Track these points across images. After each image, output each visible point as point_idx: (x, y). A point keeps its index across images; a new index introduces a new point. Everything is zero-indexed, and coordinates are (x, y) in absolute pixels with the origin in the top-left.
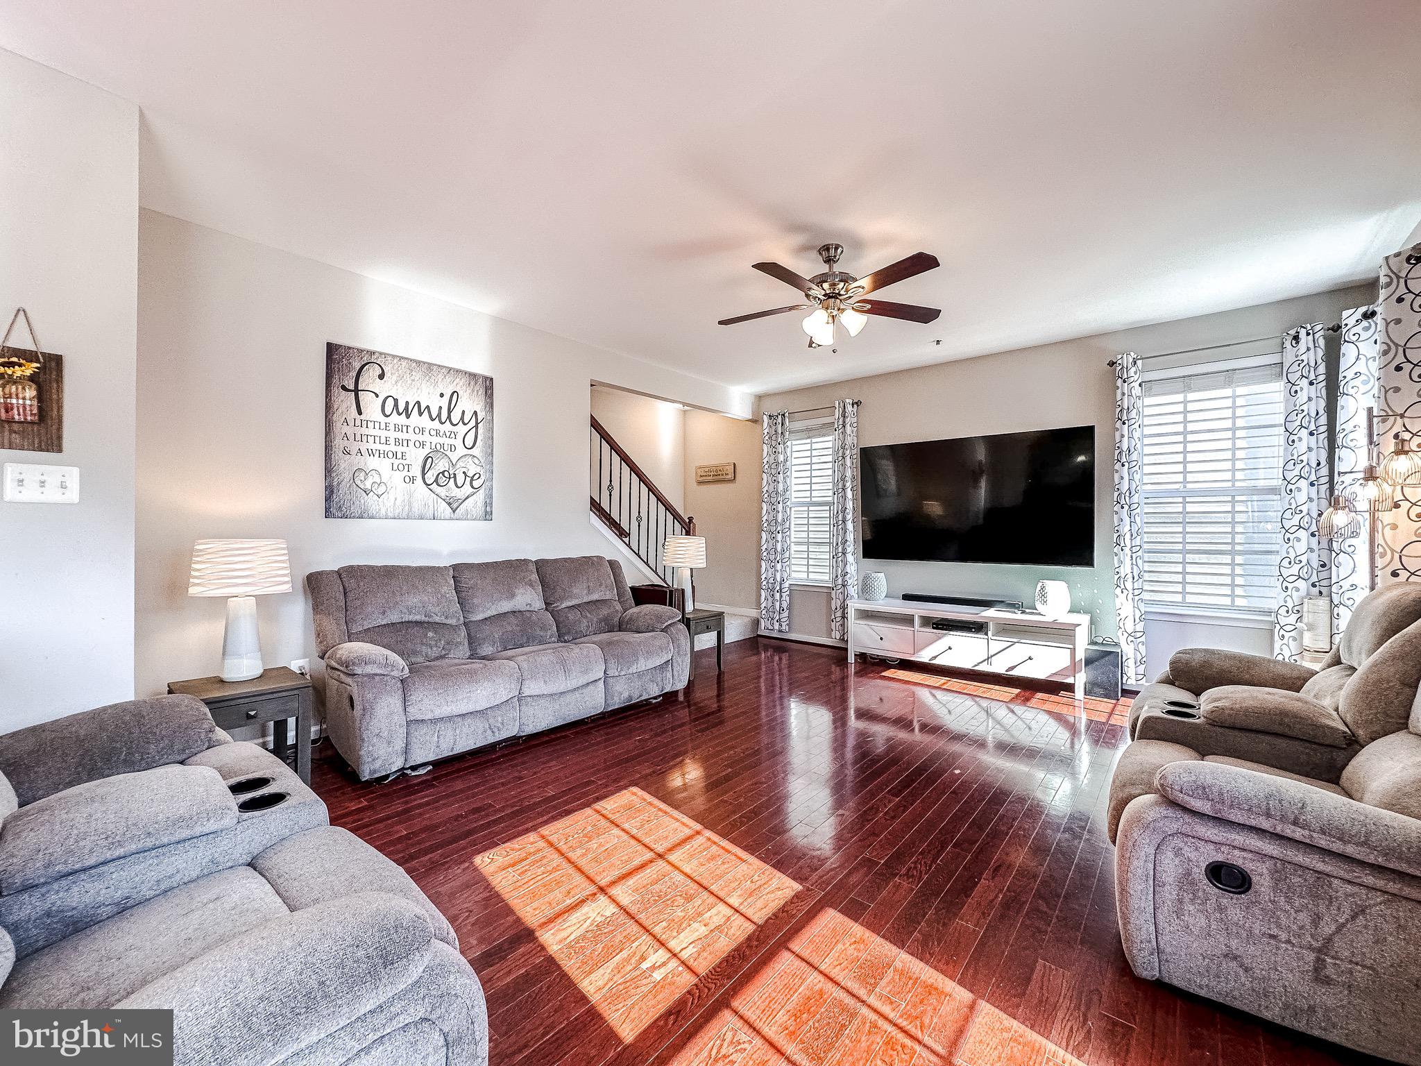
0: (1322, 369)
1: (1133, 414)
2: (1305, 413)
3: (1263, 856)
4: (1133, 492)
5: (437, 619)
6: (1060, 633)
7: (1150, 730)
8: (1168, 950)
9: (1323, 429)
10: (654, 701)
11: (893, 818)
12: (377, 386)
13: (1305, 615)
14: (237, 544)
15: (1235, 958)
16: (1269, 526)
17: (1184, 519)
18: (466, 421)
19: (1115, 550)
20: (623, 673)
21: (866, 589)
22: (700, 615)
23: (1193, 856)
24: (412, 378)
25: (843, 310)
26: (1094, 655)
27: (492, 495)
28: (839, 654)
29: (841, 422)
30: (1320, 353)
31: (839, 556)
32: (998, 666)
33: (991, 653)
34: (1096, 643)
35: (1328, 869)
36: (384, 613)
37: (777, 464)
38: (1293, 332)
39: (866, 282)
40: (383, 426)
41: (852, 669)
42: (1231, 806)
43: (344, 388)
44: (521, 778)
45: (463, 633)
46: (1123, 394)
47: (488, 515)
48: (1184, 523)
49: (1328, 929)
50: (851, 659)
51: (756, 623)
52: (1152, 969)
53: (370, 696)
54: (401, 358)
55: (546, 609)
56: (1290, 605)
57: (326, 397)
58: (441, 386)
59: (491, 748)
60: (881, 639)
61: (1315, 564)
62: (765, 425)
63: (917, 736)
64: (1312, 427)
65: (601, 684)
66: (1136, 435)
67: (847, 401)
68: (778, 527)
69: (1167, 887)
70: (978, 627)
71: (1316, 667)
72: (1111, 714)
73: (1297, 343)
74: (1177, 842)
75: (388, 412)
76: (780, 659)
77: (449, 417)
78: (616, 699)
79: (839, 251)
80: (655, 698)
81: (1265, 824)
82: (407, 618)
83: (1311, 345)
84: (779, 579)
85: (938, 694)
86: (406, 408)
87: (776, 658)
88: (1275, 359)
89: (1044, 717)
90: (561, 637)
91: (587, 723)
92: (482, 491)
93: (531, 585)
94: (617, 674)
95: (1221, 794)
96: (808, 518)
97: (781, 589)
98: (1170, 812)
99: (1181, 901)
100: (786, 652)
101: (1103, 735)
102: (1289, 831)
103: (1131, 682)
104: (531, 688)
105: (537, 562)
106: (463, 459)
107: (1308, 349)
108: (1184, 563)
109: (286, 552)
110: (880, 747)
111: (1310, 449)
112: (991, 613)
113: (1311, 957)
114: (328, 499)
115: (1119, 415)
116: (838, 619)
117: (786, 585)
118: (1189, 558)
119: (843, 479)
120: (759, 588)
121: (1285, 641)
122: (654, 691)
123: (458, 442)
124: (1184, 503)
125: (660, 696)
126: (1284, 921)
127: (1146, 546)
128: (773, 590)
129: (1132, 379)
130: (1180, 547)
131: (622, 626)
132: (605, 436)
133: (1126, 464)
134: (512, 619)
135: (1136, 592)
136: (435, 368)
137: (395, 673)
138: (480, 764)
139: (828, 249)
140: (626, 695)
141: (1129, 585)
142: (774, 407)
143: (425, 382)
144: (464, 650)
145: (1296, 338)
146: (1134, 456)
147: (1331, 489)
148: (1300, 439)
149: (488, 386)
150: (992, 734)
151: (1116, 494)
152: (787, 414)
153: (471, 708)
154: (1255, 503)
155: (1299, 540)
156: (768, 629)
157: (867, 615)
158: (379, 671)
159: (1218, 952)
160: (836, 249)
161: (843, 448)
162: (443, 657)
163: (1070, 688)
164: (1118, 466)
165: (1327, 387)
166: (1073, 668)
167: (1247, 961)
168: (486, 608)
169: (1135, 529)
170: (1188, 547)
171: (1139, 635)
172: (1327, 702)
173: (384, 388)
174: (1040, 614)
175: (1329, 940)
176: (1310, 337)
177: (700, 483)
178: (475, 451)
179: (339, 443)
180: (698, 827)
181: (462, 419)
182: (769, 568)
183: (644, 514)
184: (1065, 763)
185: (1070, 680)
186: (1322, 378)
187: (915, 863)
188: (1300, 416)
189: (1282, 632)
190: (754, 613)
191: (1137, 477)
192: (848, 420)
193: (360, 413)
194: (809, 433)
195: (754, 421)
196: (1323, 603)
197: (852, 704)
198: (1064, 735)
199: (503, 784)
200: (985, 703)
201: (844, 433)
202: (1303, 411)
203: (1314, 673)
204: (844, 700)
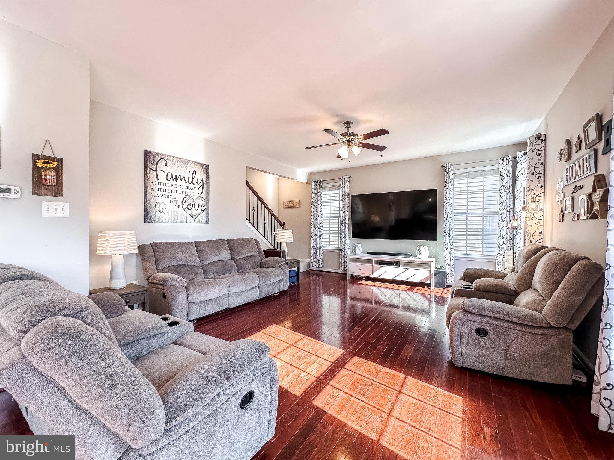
0: (511, 172)
1: (450, 185)
2: (506, 187)
3: (490, 324)
4: (450, 214)
5: (191, 264)
6: (426, 265)
7: (458, 294)
8: (465, 356)
9: (511, 192)
10: (276, 295)
11: (374, 329)
12: (165, 168)
13: (506, 256)
14: (118, 233)
15: (483, 356)
16: (495, 226)
17: (467, 222)
18: (199, 183)
19: (444, 234)
20: (265, 283)
21: (354, 250)
22: (291, 261)
23: (472, 327)
24: (178, 165)
25: (353, 146)
26: (436, 272)
27: (209, 213)
28: (343, 276)
29: (343, 185)
30: (511, 166)
31: (343, 237)
32: (403, 278)
33: (401, 272)
34: (437, 269)
35: (508, 326)
36: (171, 261)
37: (318, 201)
38: (502, 158)
39: (362, 137)
40: (167, 185)
41: (349, 281)
42: (483, 310)
43: (152, 169)
44: (233, 323)
45: (201, 269)
46: (447, 178)
47: (207, 221)
48: (467, 224)
49: (508, 344)
50: (348, 277)
51: (309, 265)
52: (460, 363)
53: (174, 293)
54: (174, 157)
55: (232, 259)
56: (501, 253)
57: (144, 173)
58: (189, 168)
59: (217, 314)
60: (360, 269)
61: (509, 239)
62: (313, 185)
63: (373, 306)
64: (508, 192)
65: (257, 288)
66: (451, 193)
67: (346, 176)
68: (317, 226)
69: (465, 337)
70: (396, 264)
71: (508, 273)
72: (442, 294)
73: (504, 162)
74: (467, 323)
75: (169, 179)
76: (319, 279)
77: (192, 181)
78: (263, 294)
79: (351, 124)
80: (276, 294)
81: (492, 315)
82: (180, 263)
83: (508, 163)
84: (318, 247)
85: (382, 289)
86: (176, 178)
87: (318, 278)
88: (497, 167)
89: (420, 296)
90: (238, 270)
91: (251, 304)
92: (205, 212)
93: (226, 250)
94: (263, 284)
95: (480, 307)
96: (330, 222)
97: (319, 251)
98: (465, 314)
99: (468, 341)
100: (321, 276)
101: (440, 301)
102: (498, 316)
103: (449, 282)
104: (233, 290)
105: (227, 240)
106: (198, 198)
107: (507, 165)
108: (467, 239)
109: (135, 236)
110: (359, 311)
111: (507, 199)
112: (399, 258)
113: (503, 352)
114: (145, 215)
115: (445, 186)
116: (342, 262)
117: (322, 249)
118: (469, 237)
119: (345, 207)
120: (310, 251)
121: (499, 266)
122: (276, 291)
123: (196, 192)
124: (467, 217)
125: (278, 293)
126: (496, 343)
127: (454, 233)
128: (316, 251)
129: (450, 173)
130: (466, 233)
131: (262, 266)
132: (251, 189)
133: (448, 203)
134: (219, 263)
135: (451, 249)
136: (187, 161)
137: (183, 284)
138: (215, 319)
139: (347, 123)
140: (266, 292)
141: (449, 247)
142: (317, 178)
143: (183, 167)
144: (202, 276)
145: (503, 160)
146: (451, 200)
147: (514, 213)
148: (504, 196)
149: (207, 168)
150: (401, 303)
151: (444, 214)
152: (322, 181)
153: (211, 297)
154: (490, 217)
155: (504, 230)
156: (314, 267)
157: (354, 260)
158: (176, 283)
159: (479, 355)
160: (350, 123)
161: (344, 195)
162: (194, 279)
163: (429, 285)
164: (445, 204)
165: (512, 178)
166: (429, 278)
167: (486, 357)
168: (210, 259)
169: (451, 226)
170: (468, 233)
171: (452, 265)
172: (511, 283)
173: (167, 169)
174: (418, 258)
175: (508, 347)
176: (507, 160)
177: (285, 208)
178: (203, 195)
179: (150, 192)
180: (303, 336)
181: (197, 182)
182: (314, 243)
183: (266, 221)
184: (427, 313)
185: (428, 282)
186: (511, 174)
187: (384, 341)
188: (504, 188)
189: (498, 263)
190: (308, 261)
191: (451, 208)
192: (346, 184)
193: (158, 179)
194: (331, 189)
195: (308, 183)
196: (511, 252)
197: (349, 294)
198: (426, 303)
199: (227, 326)
200: (398, 292)
201: (345, 189)
202: (505, 186)
203: (507, 274)
204: (345, 293)
